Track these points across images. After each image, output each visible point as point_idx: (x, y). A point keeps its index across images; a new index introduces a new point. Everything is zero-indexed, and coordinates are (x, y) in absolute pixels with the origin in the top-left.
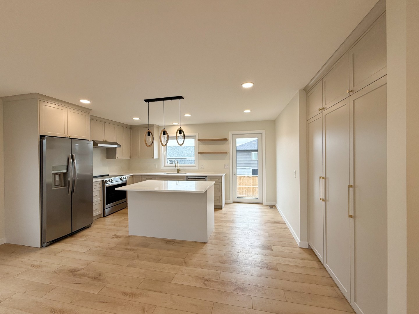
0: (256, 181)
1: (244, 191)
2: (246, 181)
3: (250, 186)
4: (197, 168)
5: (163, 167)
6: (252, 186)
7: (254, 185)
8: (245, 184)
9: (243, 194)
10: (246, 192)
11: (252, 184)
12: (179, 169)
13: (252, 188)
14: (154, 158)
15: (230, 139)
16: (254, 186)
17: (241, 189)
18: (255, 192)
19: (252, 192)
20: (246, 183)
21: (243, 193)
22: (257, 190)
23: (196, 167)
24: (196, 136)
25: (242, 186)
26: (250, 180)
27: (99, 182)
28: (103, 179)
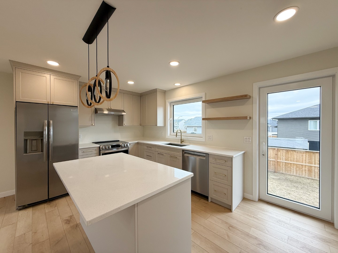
0: (315, 159)
1: (293, 170)
2: (297, 156)
3: (304, 164)
4: (203, 140)
5: (168, 135)
6: (307, 164)
7: (312, 163)
8: (295, 160)
9: (292, 173)
10: (296, 171)
11: (307, 161)
12: (182, 139)
13: (307, 167)
14: (156, 125)
15: (255, 95)
16: (312, 165)
17: (289, 166)
18: (313, 173)
19: (307, 172)
20: (297, 159)
21: (292, 170)
22: (317, 170)
23: (202, 137)
24: (202, 98)
25: (291, 162)
26: (304, 156)
27: (95, 148)
28: (99, 146)
